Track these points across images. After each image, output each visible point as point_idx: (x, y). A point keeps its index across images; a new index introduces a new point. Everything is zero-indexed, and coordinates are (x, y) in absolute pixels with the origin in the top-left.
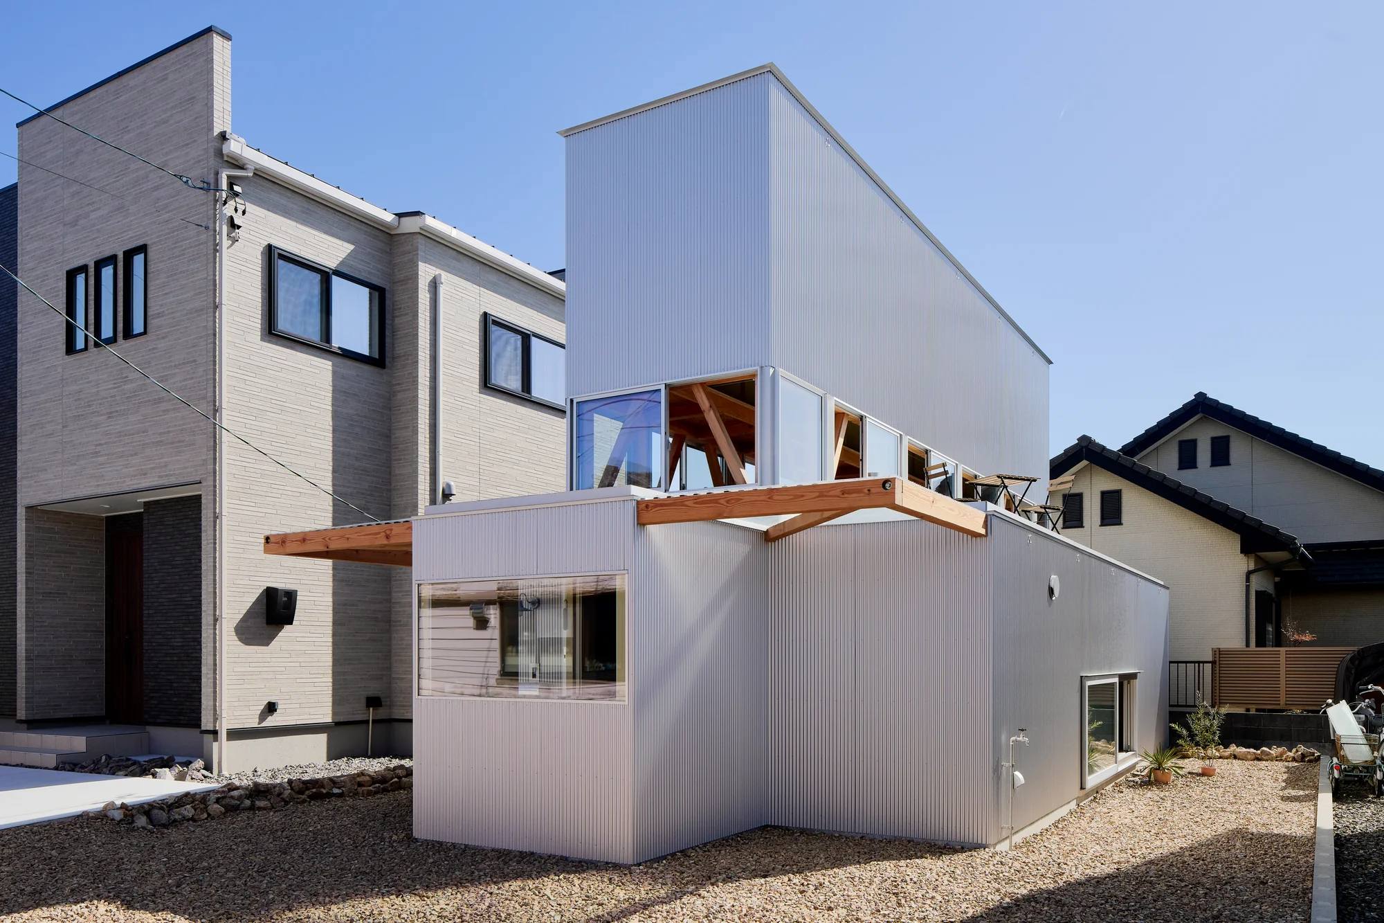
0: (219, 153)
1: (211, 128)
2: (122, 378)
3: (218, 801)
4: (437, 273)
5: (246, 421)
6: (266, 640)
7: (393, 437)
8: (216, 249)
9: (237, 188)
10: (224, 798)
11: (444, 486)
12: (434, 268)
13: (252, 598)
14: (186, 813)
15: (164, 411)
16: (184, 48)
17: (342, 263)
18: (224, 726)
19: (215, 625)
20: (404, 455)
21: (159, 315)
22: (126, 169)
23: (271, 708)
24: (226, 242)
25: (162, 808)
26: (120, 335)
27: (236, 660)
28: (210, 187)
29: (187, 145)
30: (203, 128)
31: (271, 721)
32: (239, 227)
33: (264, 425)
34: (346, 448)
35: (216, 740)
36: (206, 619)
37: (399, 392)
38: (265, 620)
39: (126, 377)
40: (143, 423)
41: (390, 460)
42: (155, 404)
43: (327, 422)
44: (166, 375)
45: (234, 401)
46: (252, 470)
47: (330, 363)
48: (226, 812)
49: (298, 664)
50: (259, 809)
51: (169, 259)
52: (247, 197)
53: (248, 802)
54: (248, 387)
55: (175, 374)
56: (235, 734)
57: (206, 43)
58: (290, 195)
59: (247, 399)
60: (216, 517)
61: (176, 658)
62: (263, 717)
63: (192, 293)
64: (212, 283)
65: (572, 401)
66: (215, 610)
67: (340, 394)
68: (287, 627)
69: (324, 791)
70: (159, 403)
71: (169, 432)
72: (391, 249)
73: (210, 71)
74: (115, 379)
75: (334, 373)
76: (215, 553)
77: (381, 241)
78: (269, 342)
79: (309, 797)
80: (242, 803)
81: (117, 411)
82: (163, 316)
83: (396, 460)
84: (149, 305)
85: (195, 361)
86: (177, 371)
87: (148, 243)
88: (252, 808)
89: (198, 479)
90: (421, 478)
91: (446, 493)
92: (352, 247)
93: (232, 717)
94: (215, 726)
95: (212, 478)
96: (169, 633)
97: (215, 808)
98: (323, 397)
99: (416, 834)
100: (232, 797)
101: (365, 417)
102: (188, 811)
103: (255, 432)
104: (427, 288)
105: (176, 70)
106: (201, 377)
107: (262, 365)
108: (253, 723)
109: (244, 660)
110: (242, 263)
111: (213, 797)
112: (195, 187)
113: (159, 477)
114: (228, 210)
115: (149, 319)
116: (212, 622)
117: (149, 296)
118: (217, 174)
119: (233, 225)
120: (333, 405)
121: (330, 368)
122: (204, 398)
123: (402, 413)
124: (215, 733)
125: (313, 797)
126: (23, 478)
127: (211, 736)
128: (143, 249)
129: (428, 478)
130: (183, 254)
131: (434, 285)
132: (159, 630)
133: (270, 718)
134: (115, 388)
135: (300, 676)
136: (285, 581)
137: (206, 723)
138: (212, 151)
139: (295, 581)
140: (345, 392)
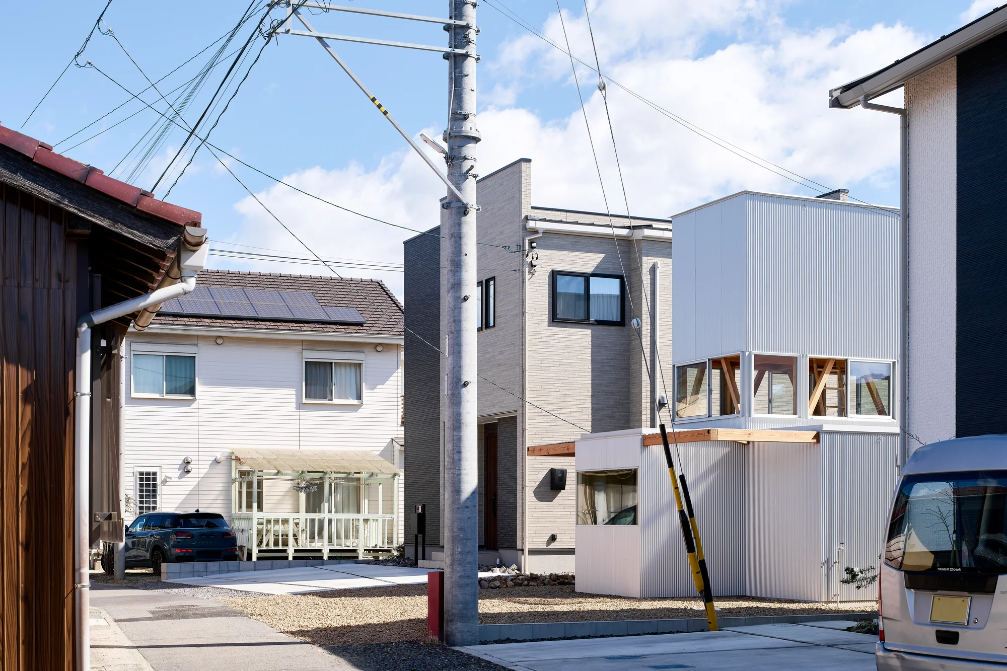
0: (525, 228)
1: (521, 215)
2: (485, 351)
3: (512, 580)
4: (655, 261)
5: (539, 374)
6: (551, 499)
7: (631, 368)
8: (523, 281)
9: (534, 245)
10: (515, 579)
11: (660, 398)
12: (654, 258)
13: (542, 475)
14: (496, 584)
15: (502, 371)
16: (510, 169)
17: (596, 268)
18: (527, 547)
19: (523, 491)
20: (636, 380)
21: (500, 316)
22: (487, 232)
23: (553, 538)
24: (528, 276)
25: (486, 581)
26: (484, 326)
27: (534, 510)
28: (521, 248)
29: (511, 222)
30: (517, 214)
31: (553, 546)
32: (535, 266)
33: (552, 375)
34: (599, 380)
35: (523, 554)
36: (519, 488)
37: (633, 340)
38: (550, 487)
39: (487, 350)
40: (493, 377)
41: (629, 384)
42: (498, 366)
43: (588, 366)
44: (503, 351)
45: (533, 364)
46: (543, 402)
47: (590, 331)
48: (515, 585)
49: (569, 513)
50: (531, 585)
51: (504, 285)
52: (539, 247)
53: (526, 582)
54: (541, 355)
55: (506, 350)
56: (533, 552)
57: (519, 167)
58: (565, 237)
59: (540, 362)
60: (523, 430)
61: (511, 510)
62: (549, 543)
63: (513, 306)
64: (521, 301)
65: (674, 366)
66: (523, 482)
67: (596, 348)
68: (563, 491)
69: (566, 581)
70: (500, 366)
71: (504, 383)
72: (629, 249)
73: (520, 182)
74: (482, 352)
75: (592, 336)
76: (523, 451)
77: (623, 246)
78: (553, 326)
79: (558, 583)
80: (523, 582)
81: (483, 369)
82: (501, 317)
83: (632, 383)
84: (496, 311)
85: (514, 344)
86: (507, 348)
87: (496, 275)
88: (528, 585)
89: (516, 409)
90: (644, 395)
91: (662, 402)
92: (602, 256)
93: (532, 542)
94: (522, 547)
95: (521, 409)
96: (509, 495)
97: (510, 583)
98: (584, 352)
99: (576, 591)
100: (519, 579)
101: (612, 359)
102: (497, 583)
103: (544, 380)
104: (648, 273)
105: (507, 180)
106: (517, 352)
107: (549, 341)
108: (543, 546)
109: (538, 510)
110: (537, 285)
111: (510, 578)
112: (512, 252)
113: (500, 407)
114: (529, 259)
115: (496, 318)
116: (521, 489)
117: (496, 306)
118: (523, 240)
119: (532, 266)
120: (592, 356)
121: (590, 334)
122: (518, 364)
123: (635, 354)
124: (522, 550)
125: (560, 584)
126: (443, 405)
127: (520, 552)
128: (493, 278)
129: (649, 394)
130: (510, 284)
131: (653, 270)
132: (504, 493)
133: (553, 544)
134: (482, 356)
135: (570, 520)
136: (562, 464)
137: (519, 546)
138: (521, 227)
139: (568, 464)
140: (599, 346)
